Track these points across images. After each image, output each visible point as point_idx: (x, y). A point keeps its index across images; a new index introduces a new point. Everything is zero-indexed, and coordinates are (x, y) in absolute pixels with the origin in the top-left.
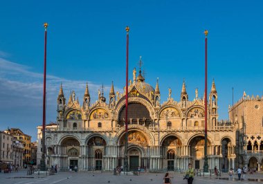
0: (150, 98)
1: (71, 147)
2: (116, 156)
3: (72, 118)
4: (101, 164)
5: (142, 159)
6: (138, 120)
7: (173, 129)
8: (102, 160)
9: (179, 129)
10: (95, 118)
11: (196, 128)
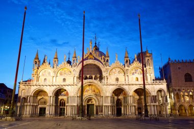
0: (102, 61)
1: (41, 97)
2: (76, 104)
3: (43, 75)
4: (64, 111)
5: (96, 106)
6: (94, 76)
7: (119, 83)
8: (66, 107)
9: (124, 83)
10: (61, 74)
11: (137, 83)
